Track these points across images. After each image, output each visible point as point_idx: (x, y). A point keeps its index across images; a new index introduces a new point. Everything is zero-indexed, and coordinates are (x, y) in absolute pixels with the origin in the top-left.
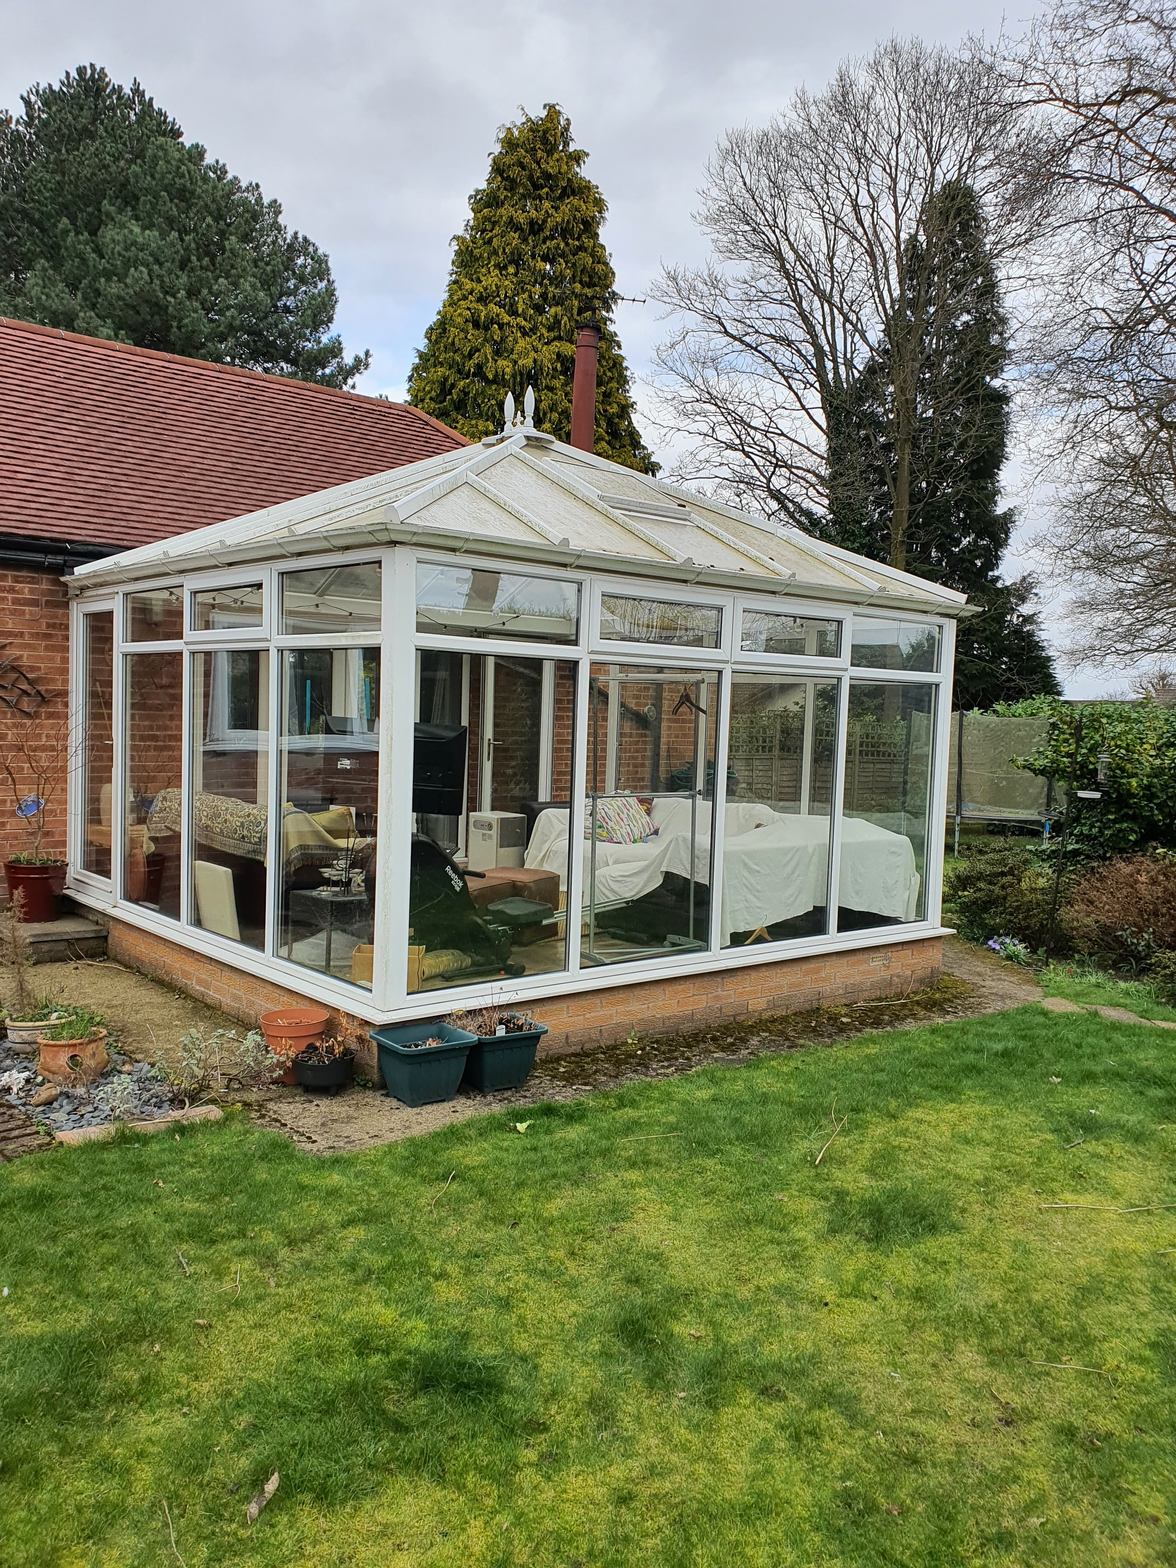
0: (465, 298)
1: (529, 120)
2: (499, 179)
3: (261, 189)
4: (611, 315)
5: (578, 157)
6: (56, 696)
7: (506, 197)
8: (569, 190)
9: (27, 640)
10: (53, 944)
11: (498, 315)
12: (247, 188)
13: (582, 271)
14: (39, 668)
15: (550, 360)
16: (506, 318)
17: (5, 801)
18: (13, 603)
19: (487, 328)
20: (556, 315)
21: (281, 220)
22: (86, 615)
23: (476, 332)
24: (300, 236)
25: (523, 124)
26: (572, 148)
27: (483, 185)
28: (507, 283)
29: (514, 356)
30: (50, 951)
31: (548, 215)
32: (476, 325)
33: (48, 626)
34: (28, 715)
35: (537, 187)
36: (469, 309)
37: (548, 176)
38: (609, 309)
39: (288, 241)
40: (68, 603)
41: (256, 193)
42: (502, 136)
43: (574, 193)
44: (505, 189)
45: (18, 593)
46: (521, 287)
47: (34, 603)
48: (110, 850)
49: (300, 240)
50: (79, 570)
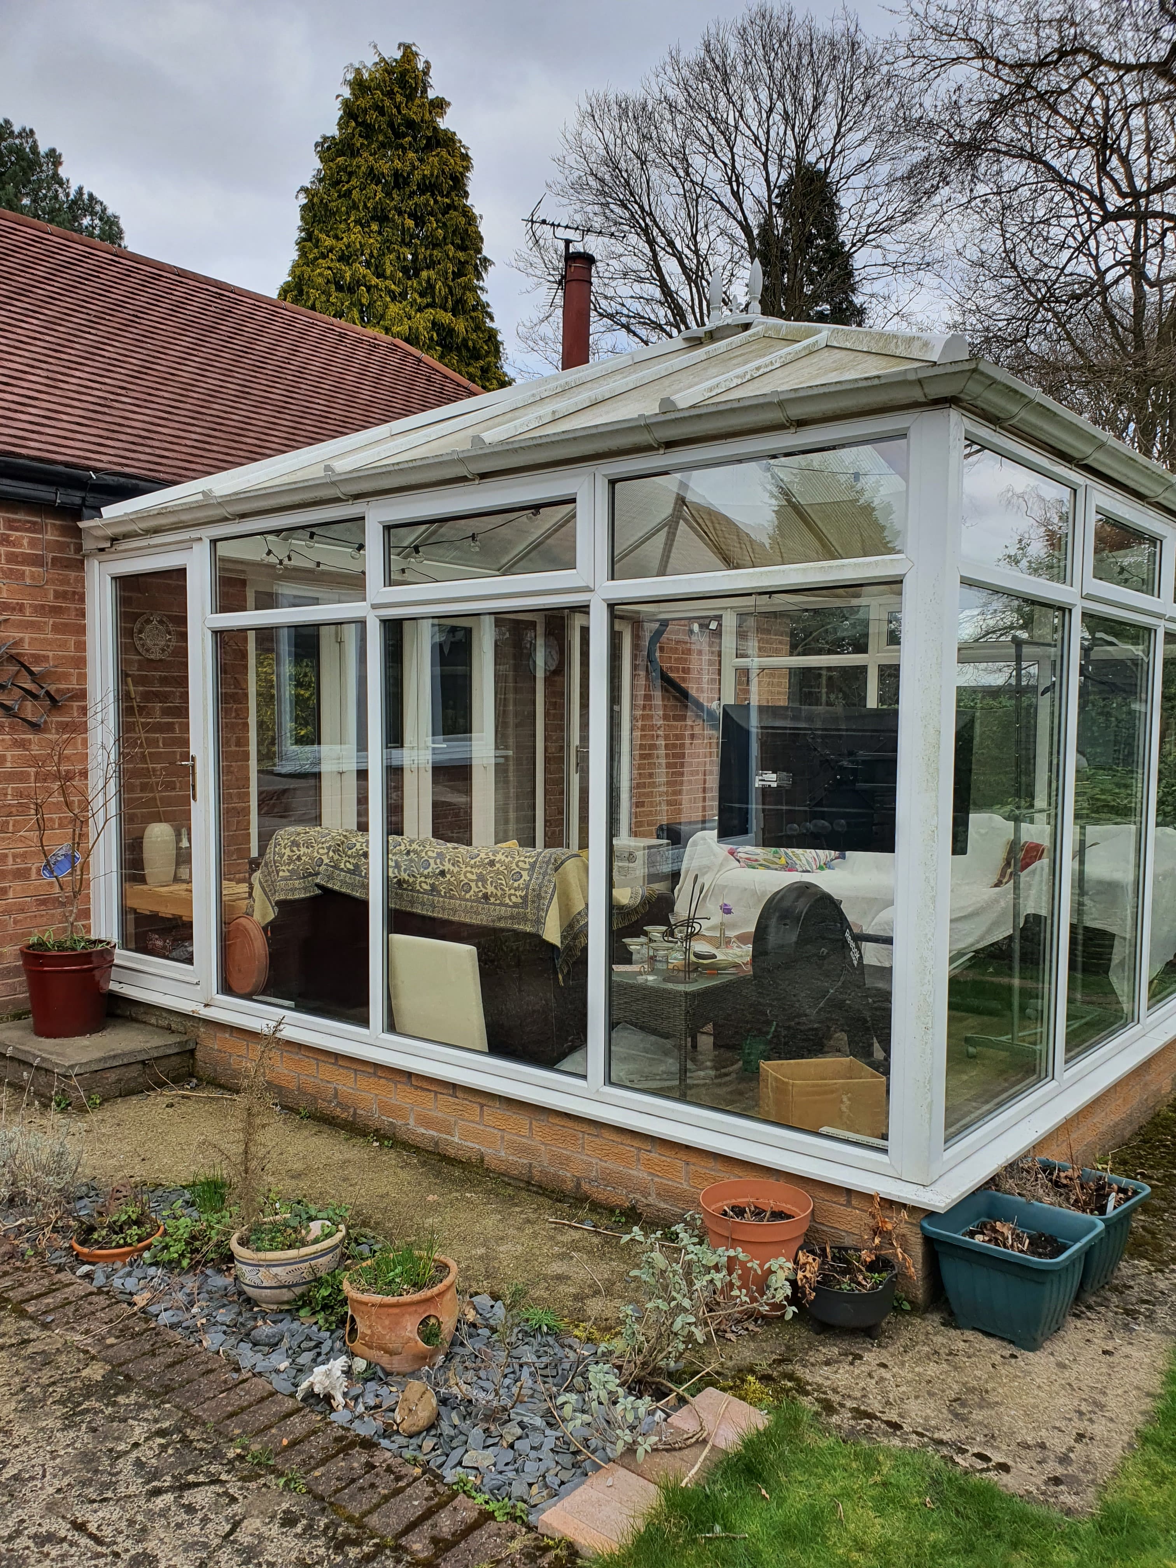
0: (324, 256)
1: (383, 60)
2: (353, 124)
3: (37, 136)
4: (481, 284)
5: (440, 105)
6: (71, 699)
7: (362, 144)
8: (433, 141)
9: (29, 616)
10: (124, 1070)
11: (364, 277)
12: (20, 135)
13: (454, 232)
14: (46, 658)
15: (425, 328)
16: (374, 281)
17: (6, 856)
18: (8, 561)
19: (351, 290)
20: (429, 278)
21: (62, 172)
22: (115, 579)
23: (340, 295)
24: (85, 191)
25: (376, 64)
26: (431, 94)
27: (333, 131)
28: (372, 241)
29: (387, 323)
30: (119, 1081)
31: (414, 168)
32: (340, 288)
33: (58, 595)
34: (35, 727)
35: (399, 135)
36: (329, 268)
37: (410, 124)
38: (479, 277)
39: (72, 197)
40: (82, 562)
41: (30, 140)
42: (350, 76)
43: (438, 144)
44: (360, 136)
45: (14, 546)
46: (387, 246)
47: (36, 561)
48: (191, 923)
49: (86, 197)
50: (111, 512)
